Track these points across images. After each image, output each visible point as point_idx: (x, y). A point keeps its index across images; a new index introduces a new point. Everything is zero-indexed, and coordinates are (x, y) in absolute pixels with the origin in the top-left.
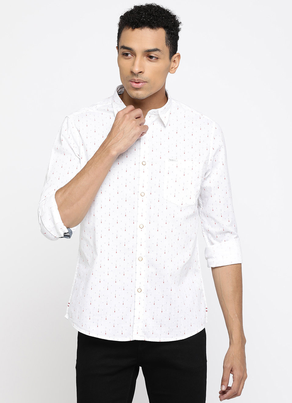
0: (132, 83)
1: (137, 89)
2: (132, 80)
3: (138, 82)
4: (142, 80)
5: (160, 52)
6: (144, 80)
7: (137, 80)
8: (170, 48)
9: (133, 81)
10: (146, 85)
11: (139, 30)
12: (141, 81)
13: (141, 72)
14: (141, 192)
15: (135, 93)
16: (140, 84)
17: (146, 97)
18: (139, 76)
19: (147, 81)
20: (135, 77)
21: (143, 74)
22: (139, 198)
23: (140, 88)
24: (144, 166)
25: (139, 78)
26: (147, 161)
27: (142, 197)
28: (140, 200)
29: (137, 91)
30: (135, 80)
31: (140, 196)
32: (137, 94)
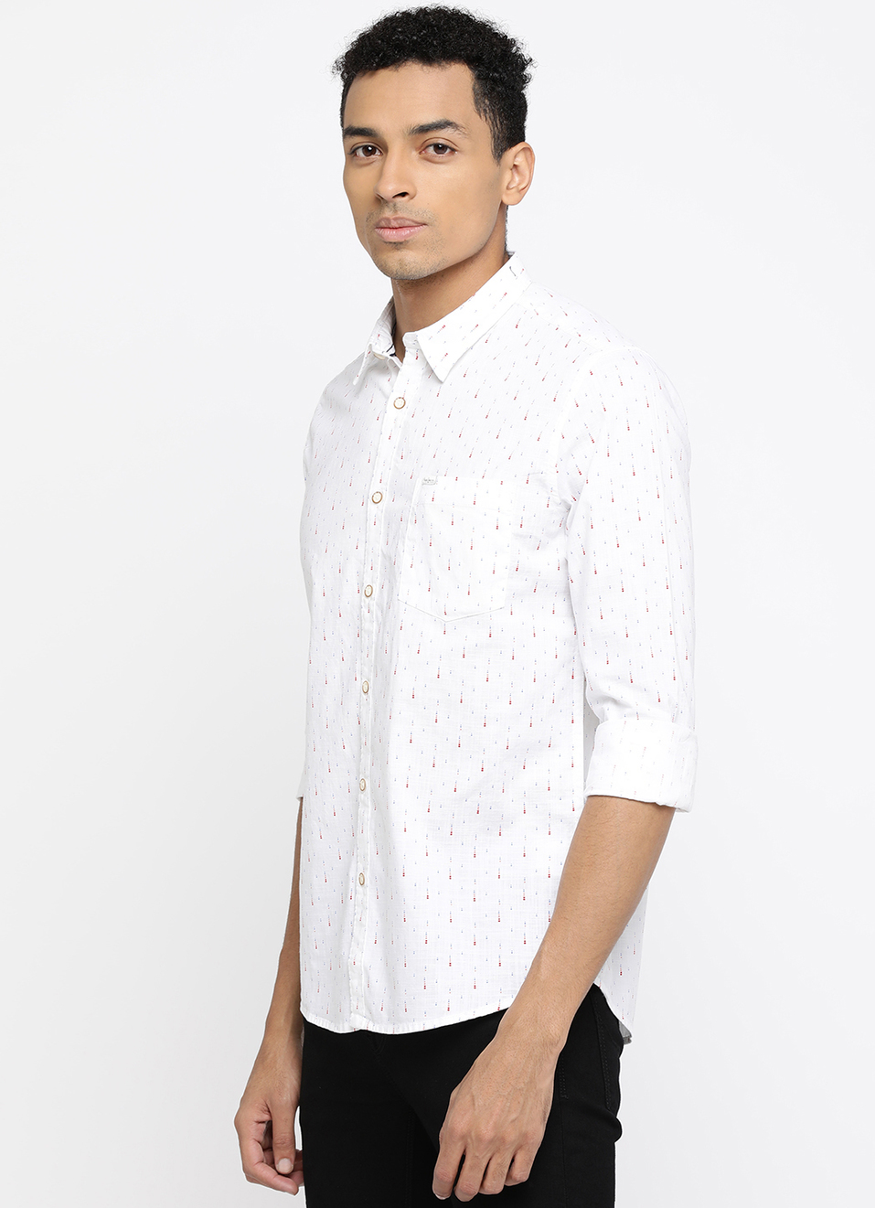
0: (381, 231)
1: (398, 245)
3: (397, 226)
4: (409, 220)
5: (457, 132)
6: (415, 219)
7: (395, 219)
8: (494, 124)
9: (383, 224)
10: (421, 233)
11: (391, 72)
12: (408, 223)
14: (366, 585)
15: (394, 259)
16: (406, 232)
17: (430, 273)
18: (398, 205)
19: (426, 221)
20: (388, 213)
21: (412, 201)
22: (363, 604)
23: (406, 242)
24: (376, 505)
25: (400, 214)
26: (384, 491)
27: (367, 600)
28: (365, 610)
29: (399, 252)
30: (388, 220)
31: (364, 597)
32: (401, 262)
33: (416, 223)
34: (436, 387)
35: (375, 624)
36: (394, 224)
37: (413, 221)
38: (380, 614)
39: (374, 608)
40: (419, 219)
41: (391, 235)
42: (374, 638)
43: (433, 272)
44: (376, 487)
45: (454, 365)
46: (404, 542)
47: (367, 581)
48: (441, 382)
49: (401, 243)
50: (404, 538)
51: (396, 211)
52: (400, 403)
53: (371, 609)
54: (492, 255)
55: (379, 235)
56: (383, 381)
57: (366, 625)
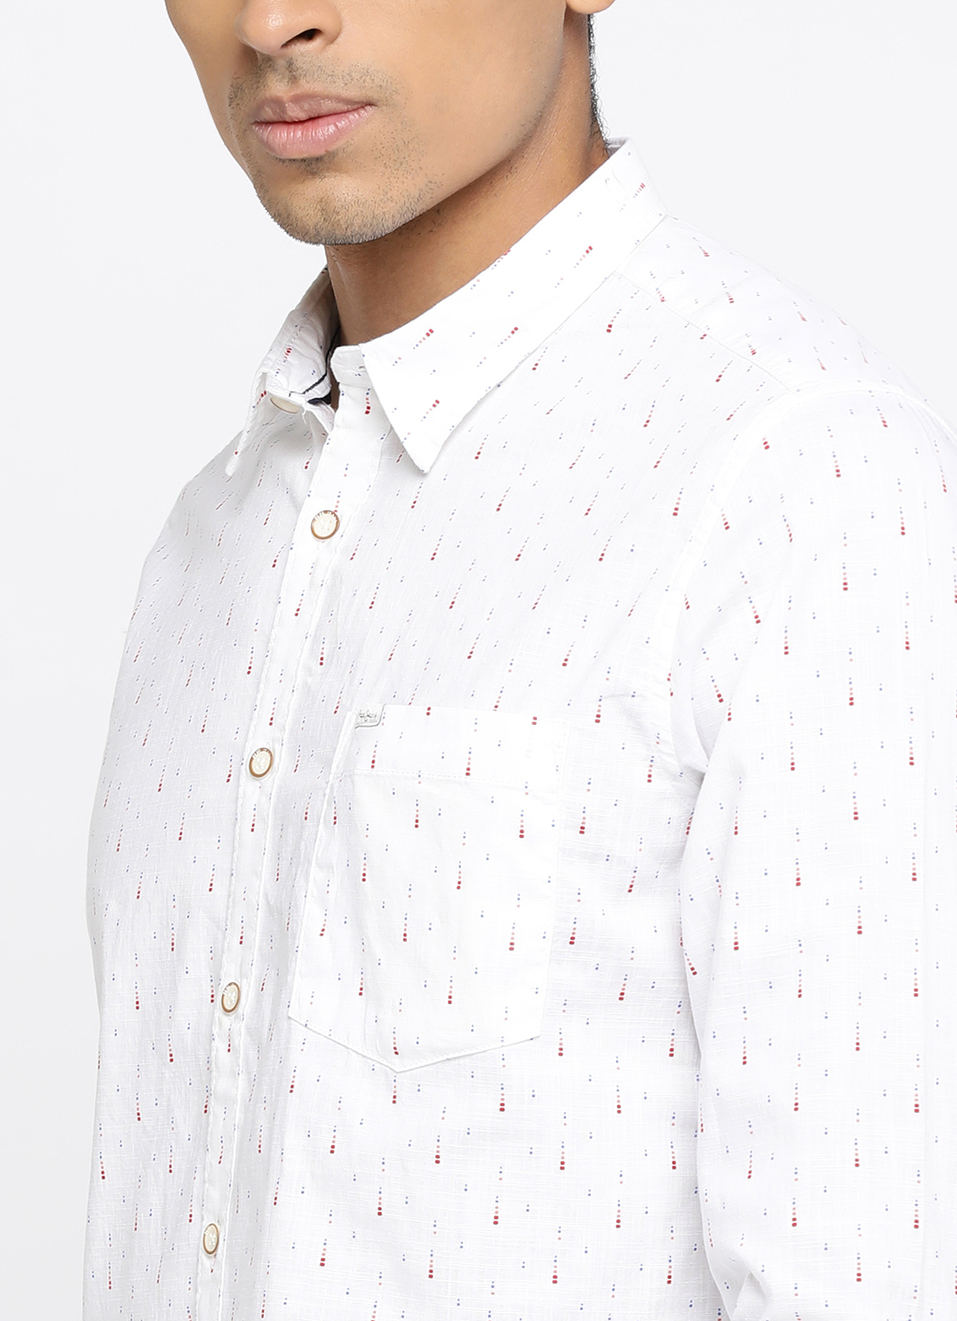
0: (267, 133)
1: (313, 166)
2: (260, 107)
3: (303, 116)
4: (328, 97)
6: (348, 94)
7: (297, 100)
9: (268, 113)
10: (363, 127)
12: (327, 106)
13: (310, 35)
14: (224, 983)
15: (306, 197)
16: (326, 130)
17: (400, 221)
18: (299, 63)
19: (373, 95)
20: (277, 87)
21: (333, 47)
22: (216, 1031)
23: (331, 155)
24: (257, 783)
25: (306, 86)
26: (277, 747)
27: (227, 1020)
28: (220, 1045)
29: (318, 181)
30: (278, 103)
31: (219, 1012)
32: (325, 206)
33: (347, 101)
34: (411, 486)
35: (242, 1081)
36: (294, 112)
37: (339, 99)
38: (253, 1054)
39: (241, 1041)
40: (353, 93)
41: (289, 141)
42: (238, 1116)
43: (409, 217)
44: (261, 736)
45: (455, 430)
46: (307, 873)
47: (229, 973)
48: (421, 473)
49: (318, 159)
50: (309, 862)
51: (294, 79)
52: (325, 526)
53: (236, 1042)
54: (558, 143)
55: (261, 141)
56: (292, 466)
57: (221, 1084)
